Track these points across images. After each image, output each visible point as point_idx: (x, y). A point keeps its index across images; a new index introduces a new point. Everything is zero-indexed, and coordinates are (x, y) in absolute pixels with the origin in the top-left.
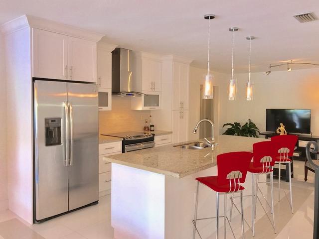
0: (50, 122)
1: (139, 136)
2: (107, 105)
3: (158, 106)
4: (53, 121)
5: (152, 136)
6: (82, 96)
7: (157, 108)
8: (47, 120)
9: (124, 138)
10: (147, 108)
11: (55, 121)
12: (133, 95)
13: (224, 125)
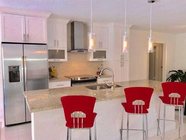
0: (12, 68)
1: (85, 78)
2: (64, 58)
3: (105, 58)
4: (14, 67)
5: (95, 78)
6: (39, 52)
7: (104, 59)
8: (10, 67)
9: (72, 79)
10: (96, 60)
11: (15, 68)
12: (83, 51)
13: (170, 72)
